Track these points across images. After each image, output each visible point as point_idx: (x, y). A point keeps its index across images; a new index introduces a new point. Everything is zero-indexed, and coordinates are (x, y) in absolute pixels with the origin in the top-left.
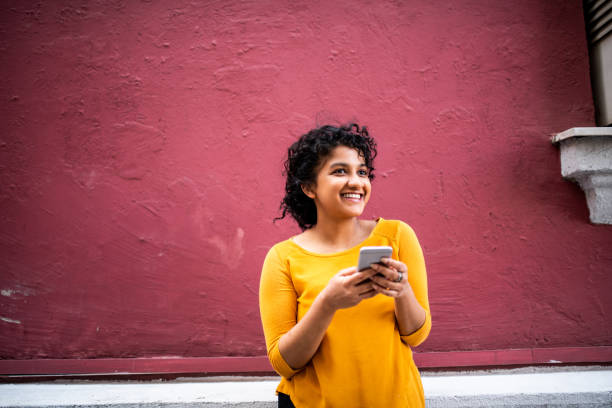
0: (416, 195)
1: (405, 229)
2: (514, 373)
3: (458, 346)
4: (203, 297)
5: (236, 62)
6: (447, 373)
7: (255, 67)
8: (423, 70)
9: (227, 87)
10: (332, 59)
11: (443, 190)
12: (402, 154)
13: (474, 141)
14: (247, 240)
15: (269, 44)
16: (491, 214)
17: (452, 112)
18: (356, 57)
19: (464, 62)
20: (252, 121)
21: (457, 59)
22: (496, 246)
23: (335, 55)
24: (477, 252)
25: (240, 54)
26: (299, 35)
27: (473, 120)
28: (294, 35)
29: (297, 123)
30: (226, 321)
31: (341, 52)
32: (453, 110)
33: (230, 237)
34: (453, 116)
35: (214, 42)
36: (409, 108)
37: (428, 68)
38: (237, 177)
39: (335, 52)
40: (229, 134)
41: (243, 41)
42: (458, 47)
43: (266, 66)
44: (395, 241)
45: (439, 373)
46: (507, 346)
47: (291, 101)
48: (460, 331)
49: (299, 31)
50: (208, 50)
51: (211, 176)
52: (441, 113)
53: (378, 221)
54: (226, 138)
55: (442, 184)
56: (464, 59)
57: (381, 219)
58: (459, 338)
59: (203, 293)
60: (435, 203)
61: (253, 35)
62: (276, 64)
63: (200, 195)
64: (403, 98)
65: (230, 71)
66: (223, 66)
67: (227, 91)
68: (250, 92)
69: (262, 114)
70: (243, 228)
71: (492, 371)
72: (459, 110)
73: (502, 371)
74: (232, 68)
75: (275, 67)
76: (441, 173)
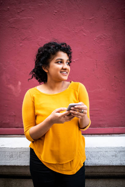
0: (86, 69)
1: (81, 86)
2: (120, 136)
3: (100, 126)
4: (6, 107)
5: (17, 16)
6: (95, 135)
7: (25, 18)
8: (91, 19)
9: (14, 26)
10: (54, 14)
11: (97, 67)
12: (81, 53)
13: (110, 47)
14: (22, 86)
15: (30, 8)
16: (115, 76)
17: (102, 36)
18: (64, 13)
19: (107, 15)
20: (24, 40)
21: (105, 14)
22: (116, 89)
23: (56, 13)
24: (109, 91)
25: (19, 12)
26: (42, 4)
27: (110, 39)
28: (40, 4)
29: (40, 40)
30: (15, 116)
31: (58, 11)
32: (102, 35)
33: (15, 85)
34: (102, 37)
35: (8, 7)
36: (85, 34)
37: (92, 18)
38: (18, 62)
39: (56, 11)
40: (15, 45)
41: (20, 7)
42: (105, 9)
43: (29, 18)
44: (77, 91)
45: (92, 136)
46: (118, 126)
47: (39, 32)
48: (101, 121)
49: (41, 3)
50: (6, 11)
51: (8, 62)
52: (97, 36)
53: (71, 82)
54: (14, 47)
55: (96, 65)
56: (108, 14)
57: (72, 82)
58: (101, 123)
59: (6, 105)
60: (93, 72)
61: (24, 5)
62: (32, 17)
63: (4, 69)
64: (82, 30)
65: (14, 20)
66: (12, 18)
67: (14, 28)
68: (23, 28)
69: (27, 37)
70: (21, 82)
71: (112, 135)
72: (104, 35)
73: (116, 135)
74: (15, 18)
75: (33, 18)
76: (96, 60)
